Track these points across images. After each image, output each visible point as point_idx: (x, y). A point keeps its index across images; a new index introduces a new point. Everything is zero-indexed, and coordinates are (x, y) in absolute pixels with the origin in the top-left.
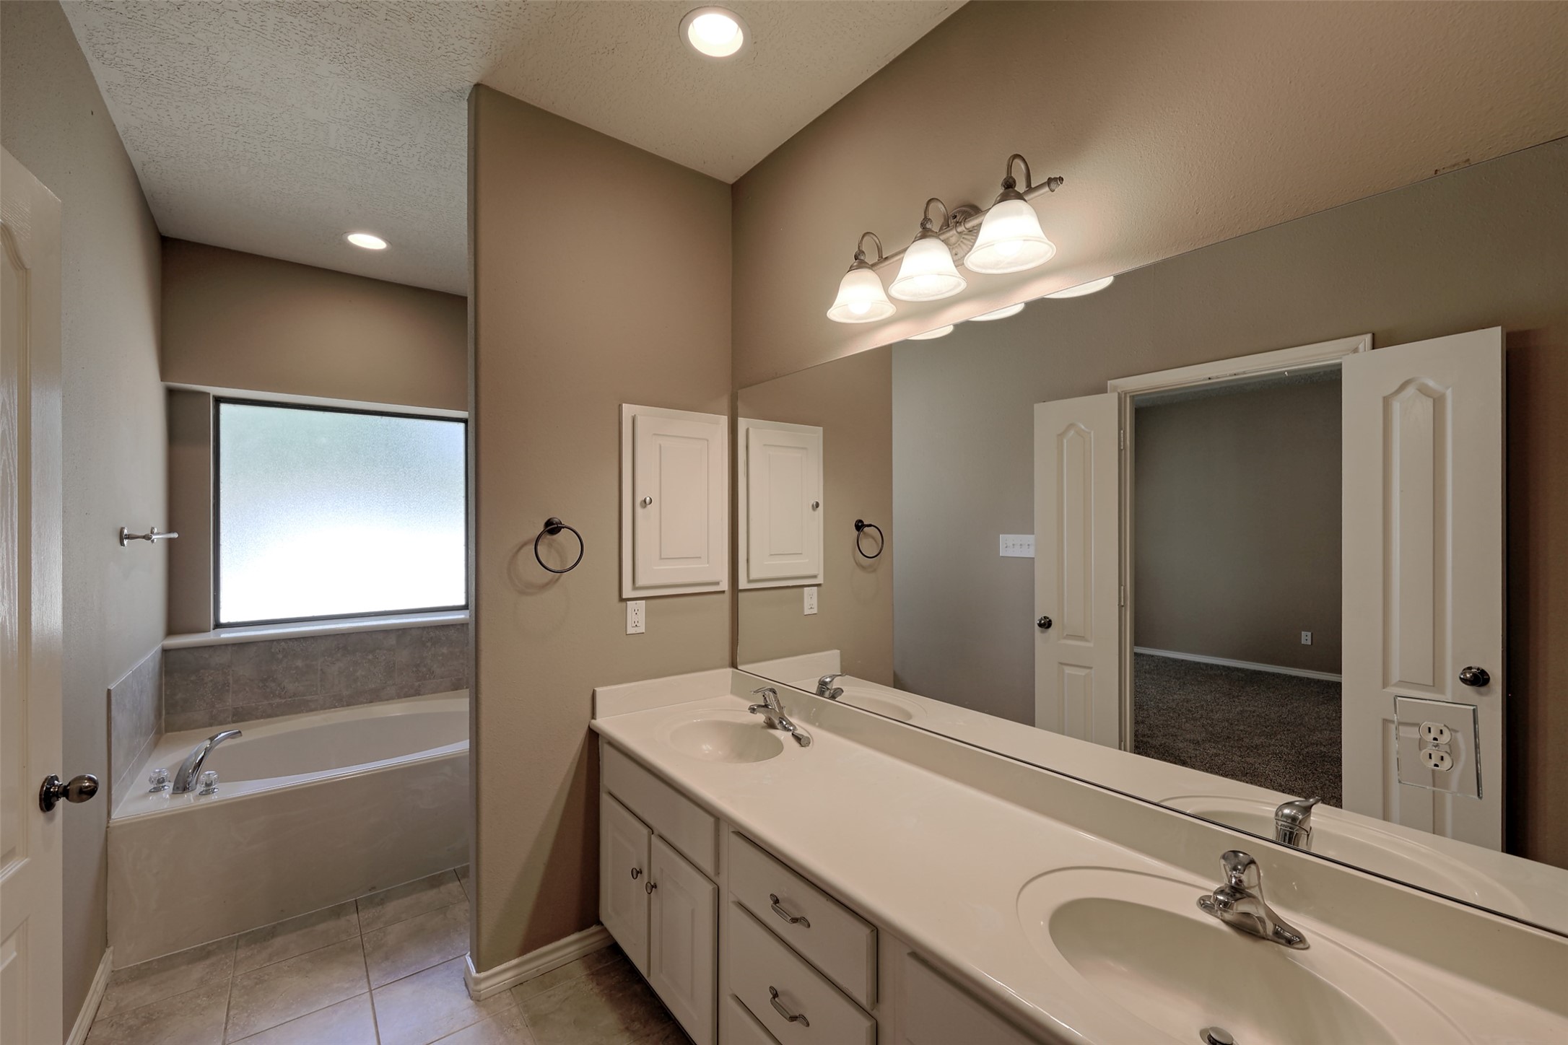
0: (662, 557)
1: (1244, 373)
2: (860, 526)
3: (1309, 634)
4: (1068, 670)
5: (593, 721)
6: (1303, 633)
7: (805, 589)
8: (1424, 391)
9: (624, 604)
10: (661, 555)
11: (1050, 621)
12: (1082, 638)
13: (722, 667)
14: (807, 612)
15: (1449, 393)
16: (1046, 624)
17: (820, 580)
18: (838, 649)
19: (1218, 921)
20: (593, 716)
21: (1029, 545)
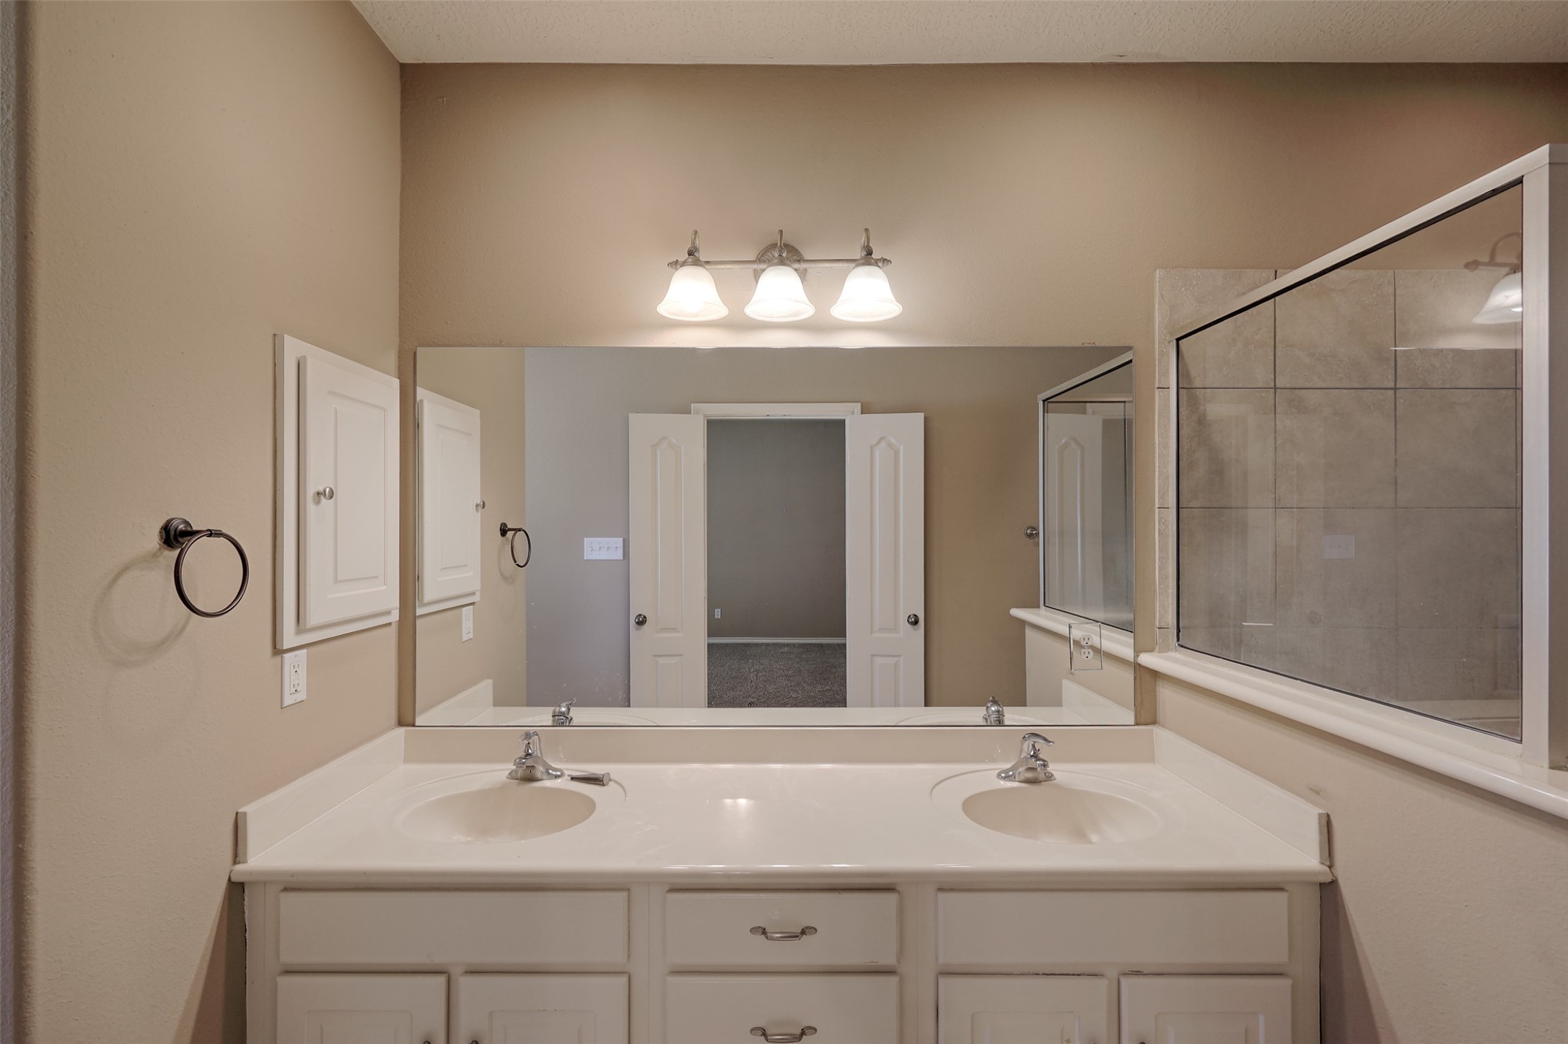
0: (339, 579)
1: (790, 416)
2: (504, 531)
3: (720, 610)
4: (662, 661)
5: (239, 867)
6: (716, 610)
7: (464, 609)
8: (890, 445)
9: (278, 659)
10: (336, 578)
11: (645, 617)
12: (674, 630)
13: (390, 729)
14: (465, 638)
15: (901, 447)
16: (641, 621)
17: (476, 598)
18: (490, 679)
19: (1017, 783)
20: (237, 857)
21: (616, 548)
